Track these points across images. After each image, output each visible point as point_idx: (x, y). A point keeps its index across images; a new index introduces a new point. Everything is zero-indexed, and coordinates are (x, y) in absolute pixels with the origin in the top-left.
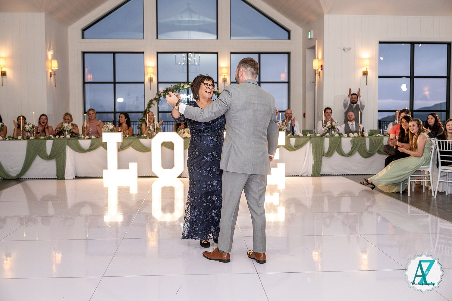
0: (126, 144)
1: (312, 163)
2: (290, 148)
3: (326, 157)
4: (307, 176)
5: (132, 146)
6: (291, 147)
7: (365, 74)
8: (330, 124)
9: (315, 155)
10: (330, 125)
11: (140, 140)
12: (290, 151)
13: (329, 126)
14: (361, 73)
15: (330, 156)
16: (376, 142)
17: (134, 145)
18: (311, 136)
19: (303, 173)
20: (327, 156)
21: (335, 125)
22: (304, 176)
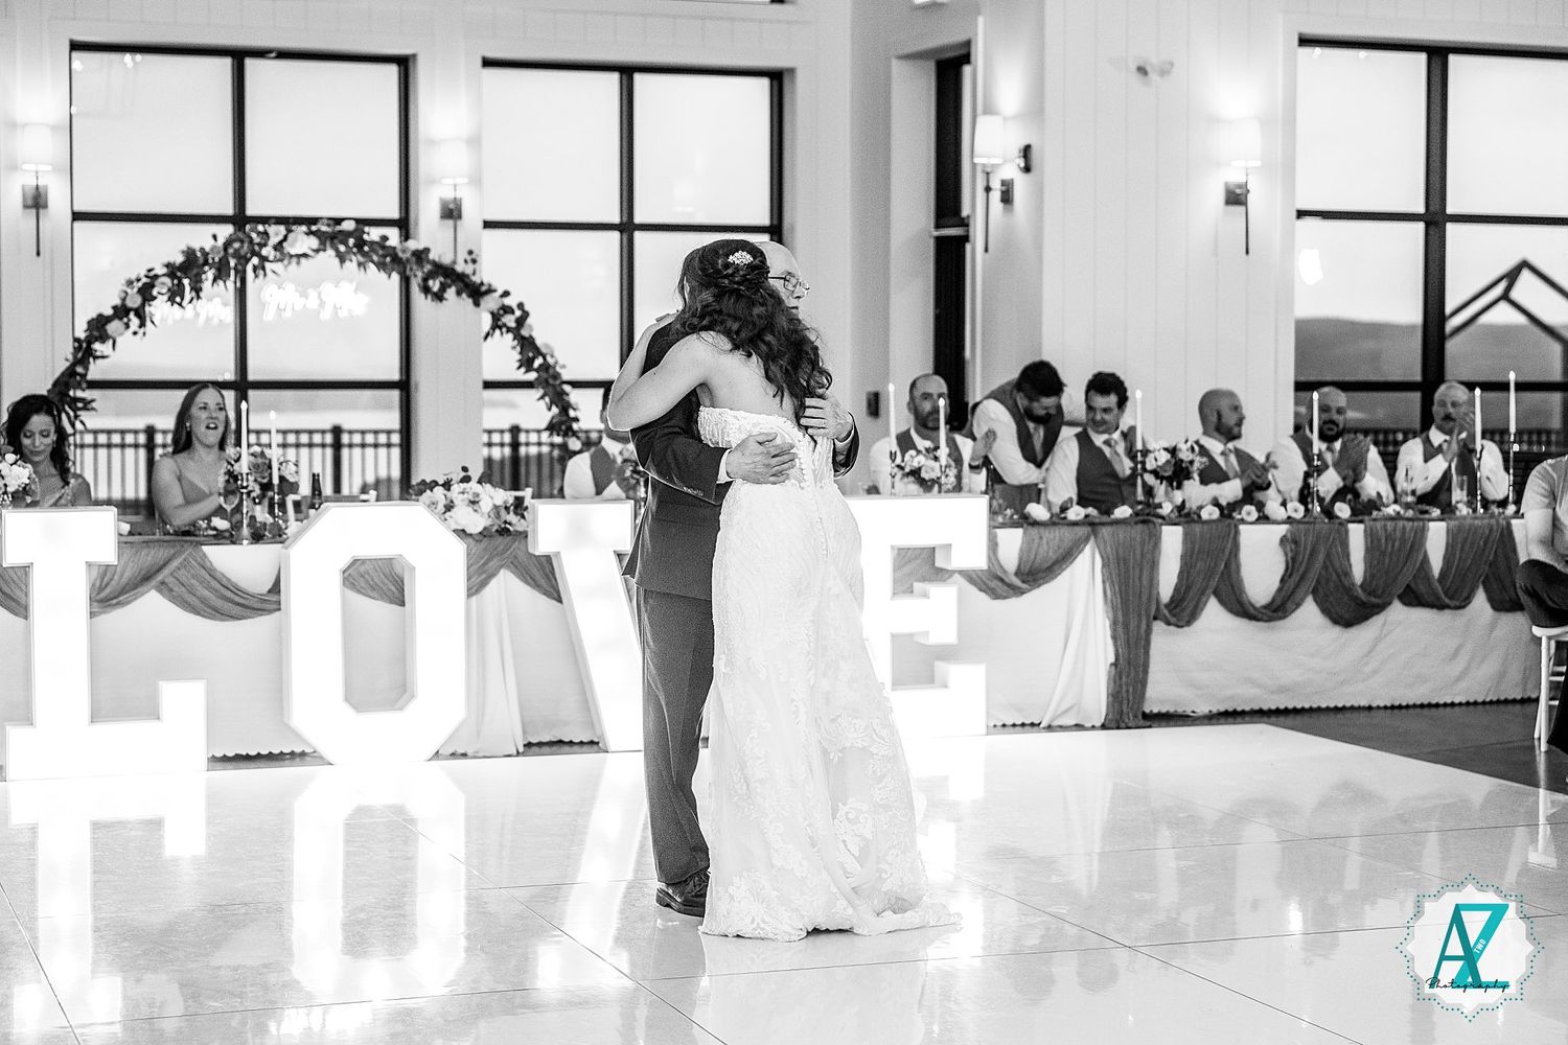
0: (128, 574)
1: (1106, 659)
2: (1000, 584)
3: (1169, 624)
4: (1079, 727)
5: (164, 588)
6: (1002, 580)
7: (1236, 198)
8: (1169, 456)
9: (1121, 618)
10: (1168, 462)
11: (203, 547)
12: (995, 595)
13: (1160, 463)
14: (1219, 196)
15: (1189, 623)
16: (1393, 546)
17: (170, 580)
18: (1087, 516)
19: (1063, 708)
20: (1173, 620)
21: (1191, 462)
22: (1062, 728)
